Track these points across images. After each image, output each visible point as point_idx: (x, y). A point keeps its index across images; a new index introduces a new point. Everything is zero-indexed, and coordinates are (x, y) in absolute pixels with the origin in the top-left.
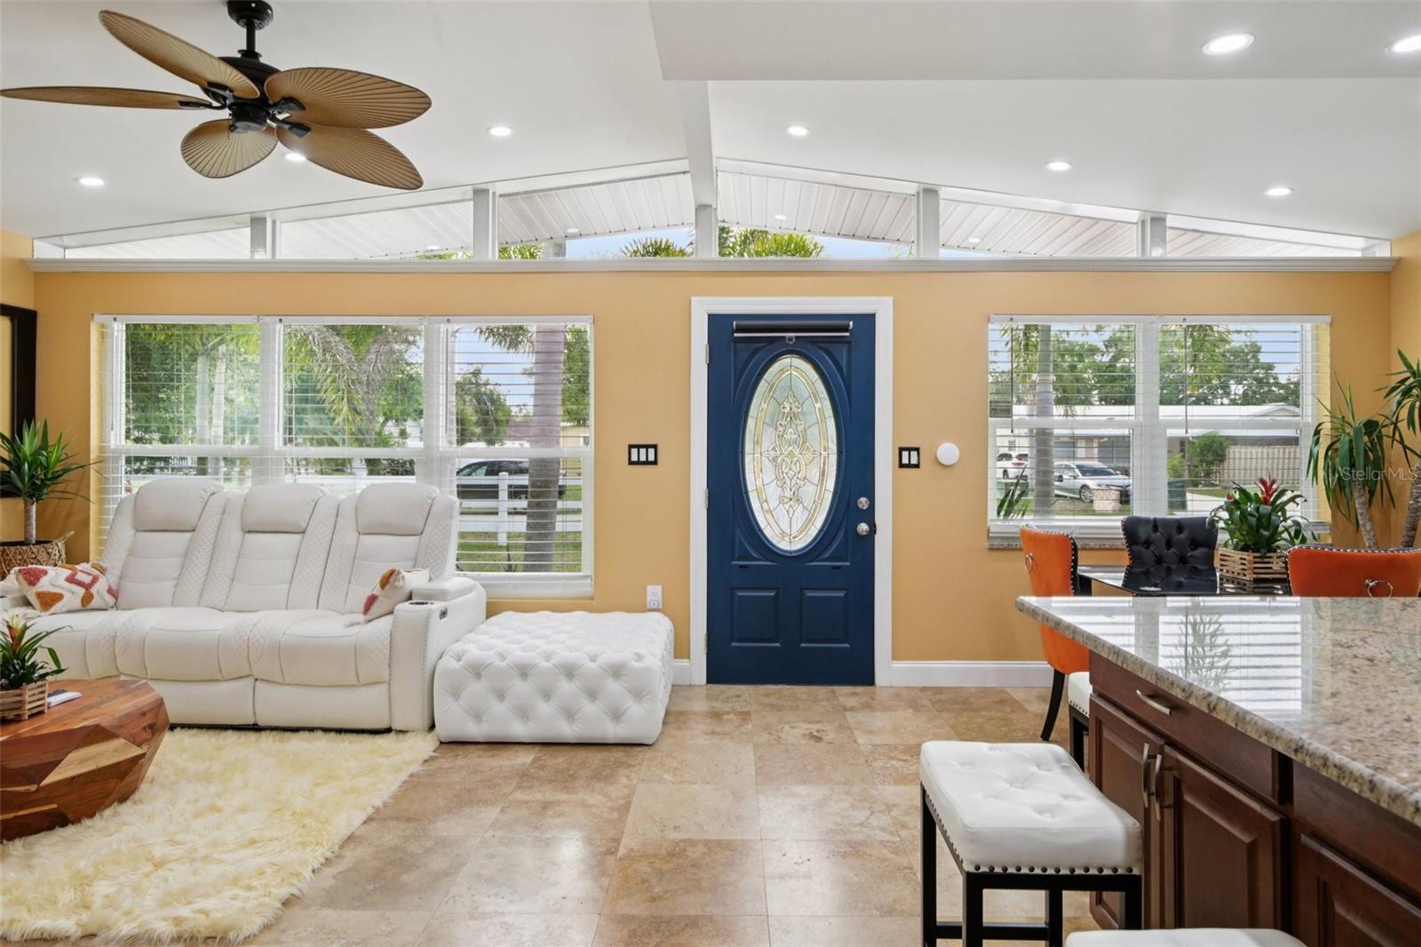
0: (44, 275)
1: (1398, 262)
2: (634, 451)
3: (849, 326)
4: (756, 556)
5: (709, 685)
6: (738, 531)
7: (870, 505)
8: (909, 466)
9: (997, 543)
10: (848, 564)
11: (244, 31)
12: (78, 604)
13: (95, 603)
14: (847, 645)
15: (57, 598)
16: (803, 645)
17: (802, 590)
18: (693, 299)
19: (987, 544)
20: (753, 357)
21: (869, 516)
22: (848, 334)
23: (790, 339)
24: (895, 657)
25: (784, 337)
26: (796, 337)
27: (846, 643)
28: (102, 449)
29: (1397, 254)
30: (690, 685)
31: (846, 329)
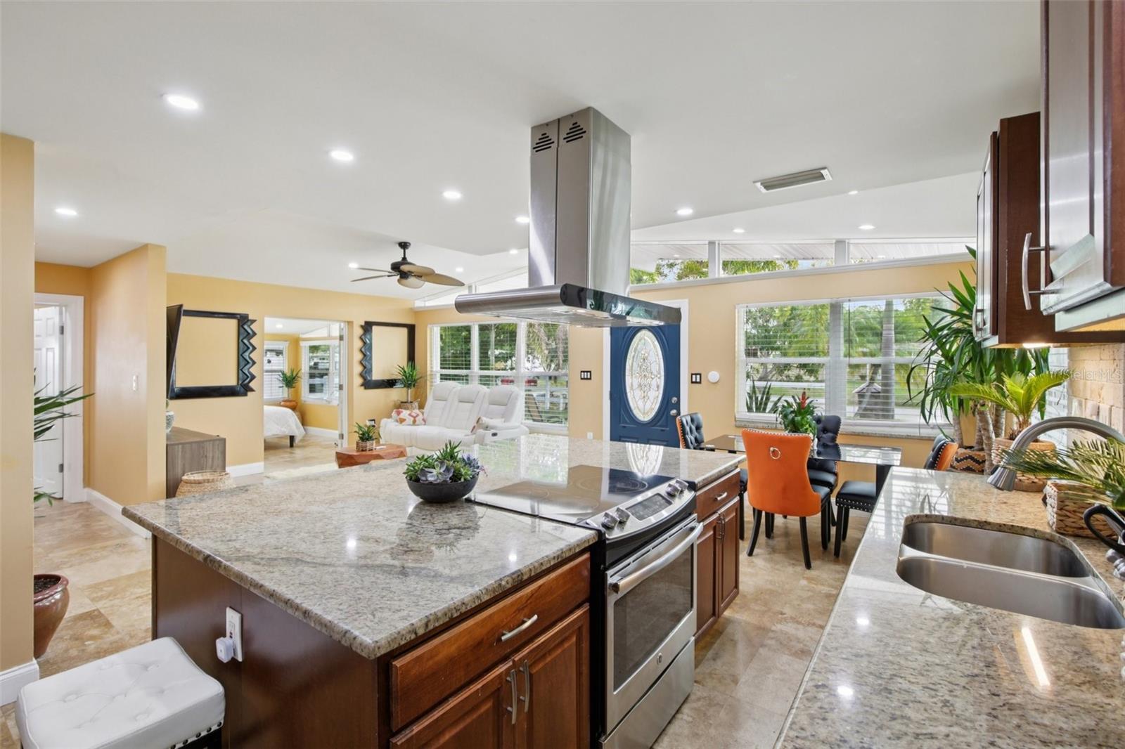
0: (417, 312)
2: (582, 373)
6: (622, 410)
7: (678, 401)
8: (696, 382)
9: (738, 423)
10: (667, 430)
11: (402, 250)
12: (411, 423)
13: (417, 423)
15: (404, 420)
19: (734, 424)
20: (628, 331)
21: (677, 406)
28: (431, 371)
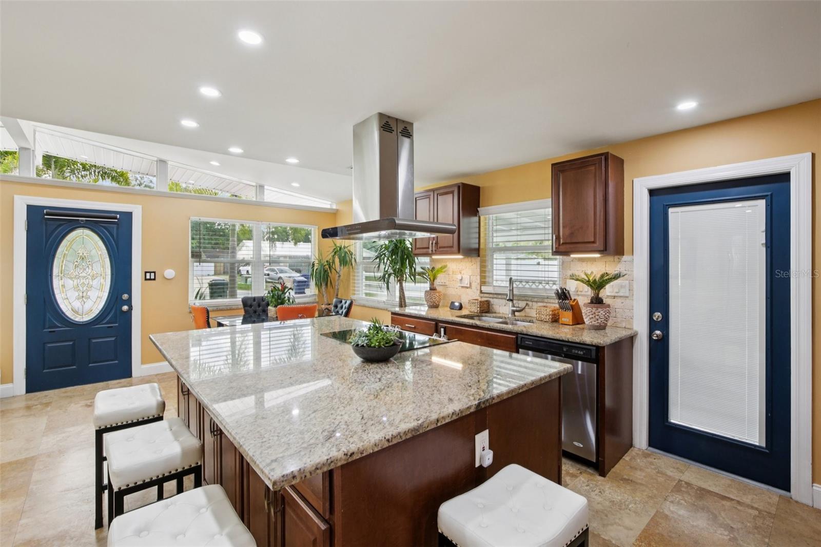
1: (337, 210)
3: (117, 217)
4: (60, 325)
5: (28, 394)
6: (48, 314)
7: (129, 297)
8: (150, 279)
10: (117, 325)
14: (117, 362)
16: (90, 365)
17: (89, 339)
18: (16, 197)
19: (189, 311)
20: (58, 228)
21: (129, 302)
22: (116, 220)
23: (82, 221)
24: (143, 362)
25: (78, 220)
26: (86, 220)
27: (115, 360)
29: (337, 208)
30: (13, 396)
31: (116, 218)
